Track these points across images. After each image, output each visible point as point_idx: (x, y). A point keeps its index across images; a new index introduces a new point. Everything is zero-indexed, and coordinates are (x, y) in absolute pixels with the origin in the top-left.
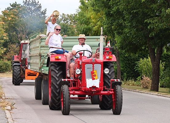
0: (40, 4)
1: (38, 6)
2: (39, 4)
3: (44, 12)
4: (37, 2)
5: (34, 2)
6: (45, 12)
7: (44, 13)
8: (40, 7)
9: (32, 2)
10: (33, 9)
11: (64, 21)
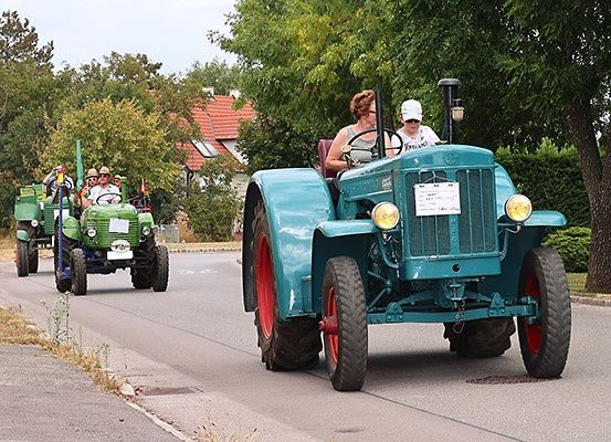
0: (33, 29)
1: (27, 33)
2: (29, 27)
3: (45, 51)
4: (23, 22)
5: (14, 23)
6: (49, 52)
7: (46, 55)
8: (34, 37)
9: (6, 22)
10: (11, 45)
11: (116, 75)
